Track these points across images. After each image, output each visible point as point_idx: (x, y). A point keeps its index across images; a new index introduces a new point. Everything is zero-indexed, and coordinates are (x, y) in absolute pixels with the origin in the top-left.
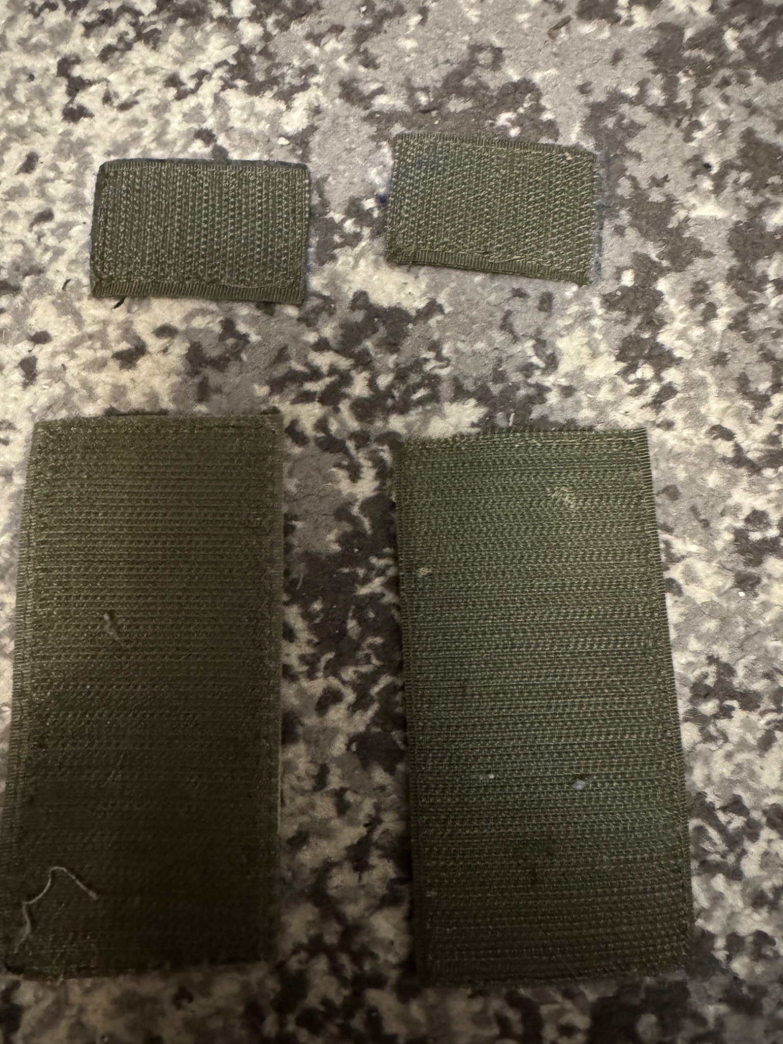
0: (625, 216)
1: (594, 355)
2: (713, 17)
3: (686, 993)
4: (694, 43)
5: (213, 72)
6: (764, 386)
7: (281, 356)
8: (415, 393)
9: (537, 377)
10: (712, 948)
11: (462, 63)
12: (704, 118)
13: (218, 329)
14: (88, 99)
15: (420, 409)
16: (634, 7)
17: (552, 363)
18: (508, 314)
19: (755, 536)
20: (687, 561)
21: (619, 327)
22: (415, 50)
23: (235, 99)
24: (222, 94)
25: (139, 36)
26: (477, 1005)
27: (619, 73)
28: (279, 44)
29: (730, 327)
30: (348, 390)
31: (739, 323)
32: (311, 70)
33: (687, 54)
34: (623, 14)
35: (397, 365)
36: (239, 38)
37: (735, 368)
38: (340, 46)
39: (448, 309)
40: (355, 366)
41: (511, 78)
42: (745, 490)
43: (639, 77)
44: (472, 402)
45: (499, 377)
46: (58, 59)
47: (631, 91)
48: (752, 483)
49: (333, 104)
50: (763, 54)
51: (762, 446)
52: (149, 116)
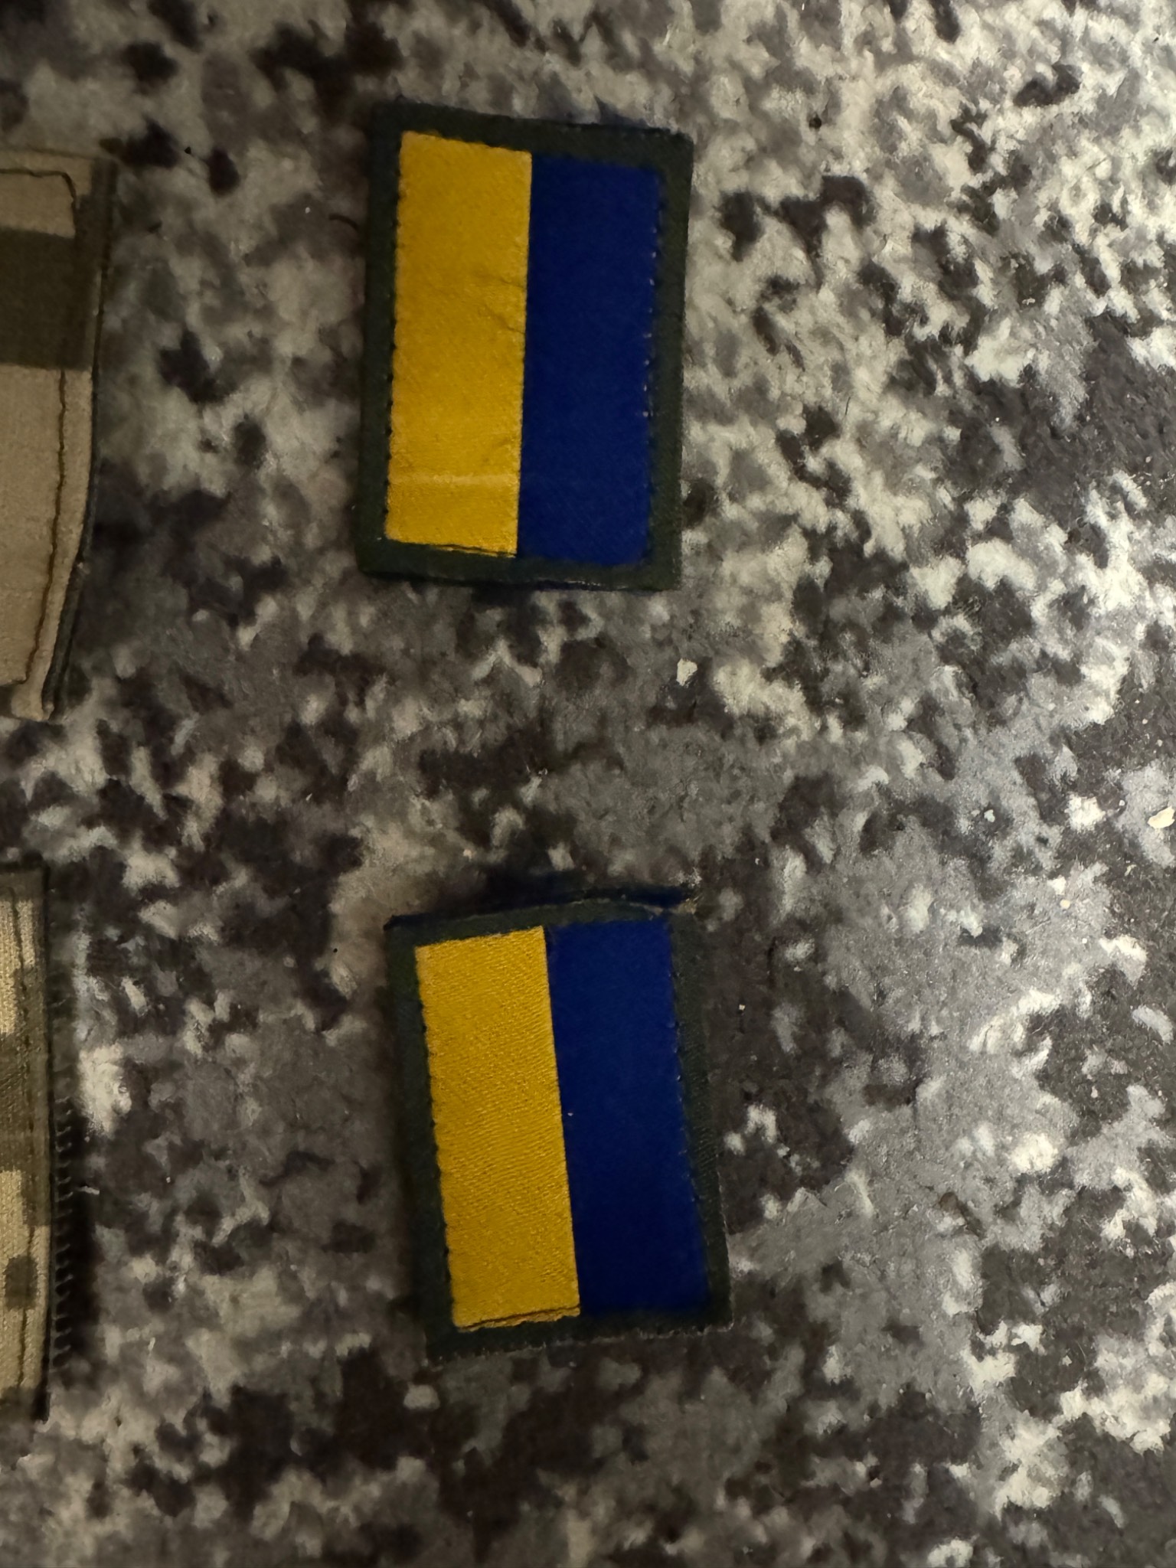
0: (553, 1378)
1: (244, 1347)
2: (999, 1515)
4: (938, 1482)
5: (843, 509)
8: (136, 984)
9: (188, 1232)
11: (879, 1025)
12: (780, 1517)
13: (261, 556)
14: (777, 247)
15: (103, 997)
16: (1014, 1357)
18: (324, 1164)
21: (308, 1392)
22: (903, 924)
23: (787, 561)
24: (796, 531)
25: (917, 350)
27: (872, 1337)
32: (854, 719)
33: (918, 1469)
34: (999, 1336)
36: (920, 561)
38: (910, 769)
39: (332, 1037)
40: (186, 852)
41: (851, 1126)
43: (864, 1378)
46: (864, 178)
47: (833, 1367)
49: (781, 765)
52: (744, 379)
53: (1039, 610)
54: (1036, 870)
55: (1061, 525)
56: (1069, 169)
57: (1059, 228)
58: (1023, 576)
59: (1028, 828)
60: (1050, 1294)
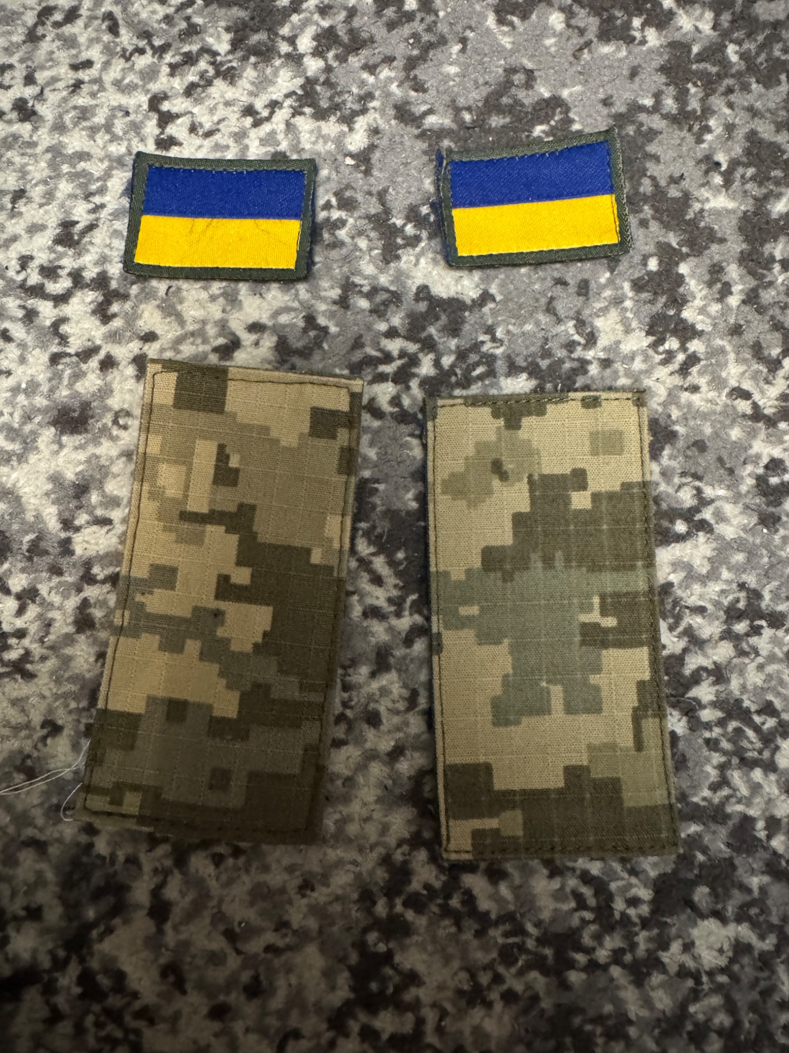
0: (647, 211)
1: (628, 331)
2: (716, 33)
3: (734, 867)
4: (700, 58)
5: (284, 101)
6: (775, 352)
7: (358, 344)
8: (474, 370)
9: (579, 352)
10: (754, 829)
11: (499, 84)
12: (712, 123)
13: (301, 324)
14: (177, 129)
15: (480, 384)
16: (647, 28)
17: (591, 340)
18: (552, 299)
19: (774, 480)
20: (718, 504)
21: (648, 306)
22: (457, 75)
23: (305, 124)
24: (292, 121)
25: (218, 74)
26: (556, 884)
27: (635, 86)
28: (340, 76)
29: (744, 302)
30: (415, 370)
31: (751, 298)
32: (370, 96)
33: (694, 67)
34: (637, 35)
35: (458, 347)
36: (305, 71)
37: (749, 337)
38: (393, 74)
39: (499, 298)
40: (421, 350)
41: (542, 95)
42: (763, 441)
43: (654, 89)
44: (524, 376)
45: (547, 354)
46: (149, 96)
47: (648, 102)
48: (769, 436)
49: (389, 125)
50: (761, 64)
51: (776, 403)
52: (231, 142)
53: (326, 24)
54: (435, 23)
55: (290, 16)
56: (144, 15)
57: (168, 19)
58: (311, 31)
59: (417, 26)
60: (618, 14)
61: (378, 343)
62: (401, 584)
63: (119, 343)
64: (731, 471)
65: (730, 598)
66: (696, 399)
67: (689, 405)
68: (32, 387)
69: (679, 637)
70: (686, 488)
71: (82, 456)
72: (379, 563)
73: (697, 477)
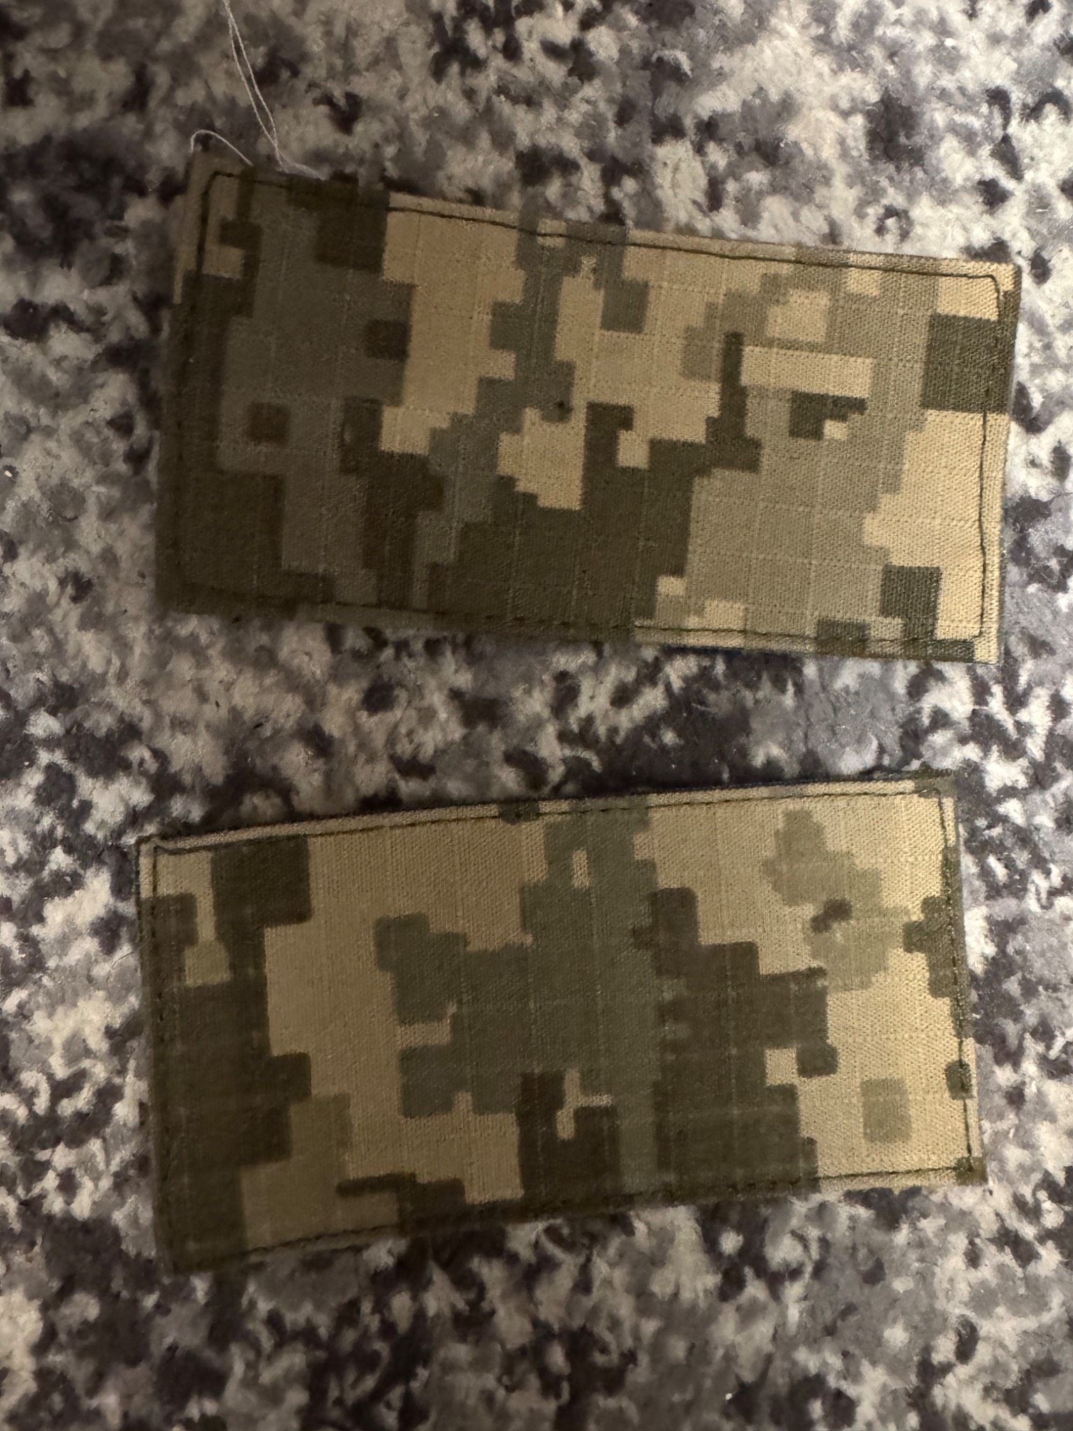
61: (1041, 683)
62: (619, 740)
63: (1028, 213)
64: (830, 1331)
65: (608, 1337)
66: (956, 1262)
67: (943, 1251)
68: (948, 59)
69: (536, 1245)
70: (799, 1249)
71: (829, 153)
72: (652, 699)
73: (820, 1269)
